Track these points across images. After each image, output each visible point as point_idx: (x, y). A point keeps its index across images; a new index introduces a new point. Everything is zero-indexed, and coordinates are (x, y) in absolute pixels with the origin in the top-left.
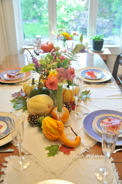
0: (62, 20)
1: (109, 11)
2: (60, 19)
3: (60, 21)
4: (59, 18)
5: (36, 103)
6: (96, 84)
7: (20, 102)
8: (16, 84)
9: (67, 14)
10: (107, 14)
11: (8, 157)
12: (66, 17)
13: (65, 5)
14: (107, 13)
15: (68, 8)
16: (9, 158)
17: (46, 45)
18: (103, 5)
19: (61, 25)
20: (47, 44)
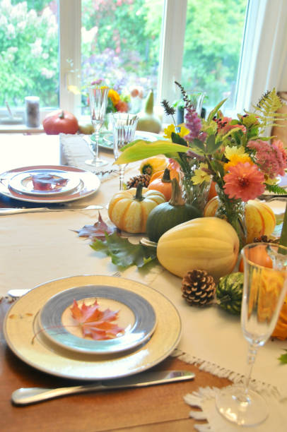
0: (37, 75)
1: (142, 59)
2: (30, 72)
3: (32, 75)
4: (29, 69)
5: (205, 240)
6: (280, 200)
7: (117, 249)
8: (70, 205)
9: (49, 58)
10: (140, 66)
11: (191, 393)
12: (47, 66)
13: (43, 37)
14: (137, 63)
15: (51, 45)
16: (195, 395)
17: (58, 120)
18: (131, 44)
19: (34, 87)
20: (62, 118)
